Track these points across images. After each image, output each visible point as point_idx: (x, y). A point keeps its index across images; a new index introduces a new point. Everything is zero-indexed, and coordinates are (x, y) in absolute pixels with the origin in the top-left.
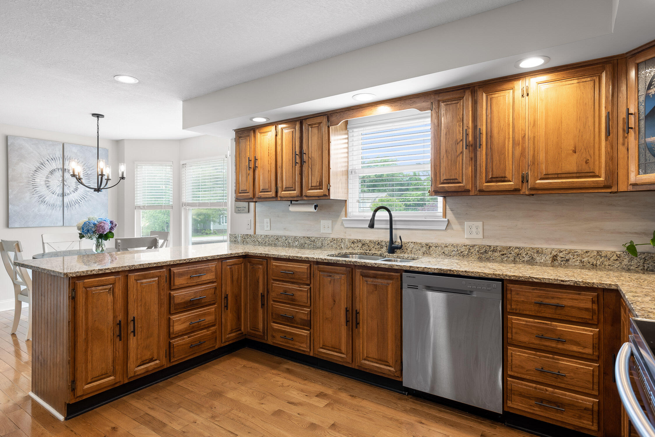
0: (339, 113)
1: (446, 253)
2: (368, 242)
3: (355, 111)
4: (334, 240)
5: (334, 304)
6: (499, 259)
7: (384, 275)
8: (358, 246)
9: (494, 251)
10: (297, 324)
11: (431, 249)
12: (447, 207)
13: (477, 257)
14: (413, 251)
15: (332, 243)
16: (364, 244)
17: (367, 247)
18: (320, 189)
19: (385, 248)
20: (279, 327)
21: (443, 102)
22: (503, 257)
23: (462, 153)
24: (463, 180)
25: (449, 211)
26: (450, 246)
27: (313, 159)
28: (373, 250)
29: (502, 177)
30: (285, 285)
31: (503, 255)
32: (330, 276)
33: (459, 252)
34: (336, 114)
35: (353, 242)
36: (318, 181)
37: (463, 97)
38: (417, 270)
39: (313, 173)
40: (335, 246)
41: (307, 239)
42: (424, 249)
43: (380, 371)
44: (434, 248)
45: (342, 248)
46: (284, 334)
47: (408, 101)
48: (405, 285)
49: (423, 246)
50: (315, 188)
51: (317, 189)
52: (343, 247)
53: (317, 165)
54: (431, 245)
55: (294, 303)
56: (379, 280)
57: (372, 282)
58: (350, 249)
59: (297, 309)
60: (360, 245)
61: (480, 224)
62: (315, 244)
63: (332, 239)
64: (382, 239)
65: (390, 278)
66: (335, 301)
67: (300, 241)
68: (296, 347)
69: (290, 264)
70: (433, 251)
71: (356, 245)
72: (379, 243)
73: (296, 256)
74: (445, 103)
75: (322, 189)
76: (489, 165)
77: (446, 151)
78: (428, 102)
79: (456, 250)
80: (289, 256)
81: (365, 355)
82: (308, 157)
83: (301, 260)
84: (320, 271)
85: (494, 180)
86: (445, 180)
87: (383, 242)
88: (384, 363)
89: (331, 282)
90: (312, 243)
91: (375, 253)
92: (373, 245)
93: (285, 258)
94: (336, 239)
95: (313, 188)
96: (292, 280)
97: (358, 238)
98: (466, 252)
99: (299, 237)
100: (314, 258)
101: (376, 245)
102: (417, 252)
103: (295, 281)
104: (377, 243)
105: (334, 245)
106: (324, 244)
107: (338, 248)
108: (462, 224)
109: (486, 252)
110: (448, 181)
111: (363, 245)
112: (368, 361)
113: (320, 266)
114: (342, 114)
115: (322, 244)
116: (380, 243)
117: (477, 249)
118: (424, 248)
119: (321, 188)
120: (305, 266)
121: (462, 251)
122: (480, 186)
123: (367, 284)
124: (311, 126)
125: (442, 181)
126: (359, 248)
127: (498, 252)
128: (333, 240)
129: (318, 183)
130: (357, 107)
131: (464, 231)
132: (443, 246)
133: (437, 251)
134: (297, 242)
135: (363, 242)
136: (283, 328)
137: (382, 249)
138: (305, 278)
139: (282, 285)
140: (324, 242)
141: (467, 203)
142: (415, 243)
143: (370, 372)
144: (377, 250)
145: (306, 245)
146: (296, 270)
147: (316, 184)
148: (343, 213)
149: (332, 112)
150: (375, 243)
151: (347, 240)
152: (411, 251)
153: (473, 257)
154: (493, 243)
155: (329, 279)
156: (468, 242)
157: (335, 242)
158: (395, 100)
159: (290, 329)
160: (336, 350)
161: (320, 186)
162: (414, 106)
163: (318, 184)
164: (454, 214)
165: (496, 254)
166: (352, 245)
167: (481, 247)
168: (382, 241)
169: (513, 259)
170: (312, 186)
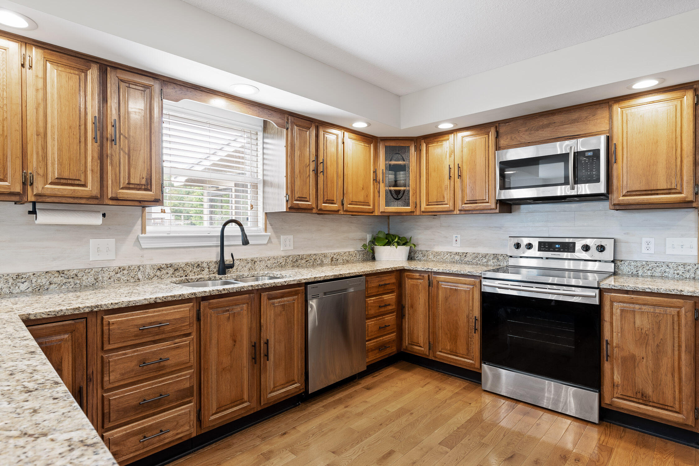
0: (179, 86)
1: (269, 266)
2: (182, 266)
3: (204, 93)
4: (124, 270)
5: (234, 345)
6: (305, 265)
7: (291, 292)
8: (167, 273)
9: (302, 259)
10: (171, 402)
11: (256, 264)
12: (268, 222)
13: (291, 266)
14: (239, 268)
15: (118, 275)
16: (177, 269)
17: (182, 272)
18: (146, 190)
19: (207, 270)
20: (126, 430)
21: (296, 126)
22: (307, 263)
23: (309, 176)
24: (310, 199)
25: (269, 226)
26: (272, 259)
27: (131, 139)
28: (191, 275)
29: (332, 200)
30: (142, 351)
31: (307, 261)
32: (228, 311)
33: (279, 263)
34: (175, 85)
35: (159, 269)
36: (144, 176)
37: (310, 128)
38: (320, 279)
39: (133, 162)
40: (126, 279)
41: (57, 275)
42: (250, 265)
43: (286, 395)
44: (259, 262)
45: (139, 279)
46: (141, 436)
47: (266, 111)
48: (309, 296)
49: (249, 262)
50: (136, 186)
51: (139, 189)
52: (140, 277)
53: (142, 151)
54: (256, 260)
55: (161, 372)
56: (285, 299)
57: (279, 302)
58: (153, 279)
59: (169, 379)
60: (171, 271)
61: (291, 237)
62: (78, 282)
63: (120, 268)
64: (202, 260)
65: (296, 293)
66: (235, 341)
67: (34, 281)
68: (167, 441)
69: (154, 312)
70: (258, 266)
71: (164, 272)
72: (199, 265)
74: (298, 127)
75: (150, 190)
76: (325, 191)
77: (300, 172)
78: (283, 120)
79: (276, 262)
81: (272, 386)
82: (120, 134)
83: (182, 300)
84: (210, 308)
85: (328, 202)
86: (299, 197)
87: (204, 263)
88: (291, 383)
89: (229, 318)
90: (71, 280)
91: (201, 278)
92: (191, 269)
94: (127, 268)
95: (131, 186)
96: (157, 338)
97: (169, 262)
98: (284, 263)
99: (31, 274)
101: (195, 268)
102: (243, 269)
103: (164, 336)
104: (196, 265)
105: (123, 277)
106: (101, 278)
107: (132, 280)
108: (278, 238)
109: (297, 261)
110: (301, 199)
111: (175, 270)
112: (274, 392)
113: (211, 301)
114: (184, 88)
115: (95, 279)
116: (200, 265)
117: (291, 259)
118: (250, 264)
119: (149, 188)
120: (185, 309)
121: (281, 262)
122: (320, 206)
123: (275, 307)
124: (127, 85)
125: (296, 198)
126: (169, 275)
127: (304, 259)
128: (122, 269)
129: (144, 180)
130: (208, 91)
131: (280, 244)
132: (266, 260)
133: (261, 266)
134: (26, 284)
135: (176, 267)
136: (139, 425)
137: (203, 272)
138: (187, 325)
139: (134, 352)
140: (100, 276)
141: (282, 219)
142: (240, 259)
143: (275, 403)
144: (196, 274)
145: (52, 286)
146: (167, 319)
147: (140, 181)
148: (138, 226)
149: (167, 80)
150: (193, 265)
151: (148, 267)
152: (237, 269)
153: (288, 266)
154: (301, 253)
155: (227, 314)
156: (283, 254)
157: (125, 272)
158: (254, 104)
159: (154, 419)
160: (236, 403)
161: (148, 185)
162: (272, 119)
163: (144, 182)
164: (273, 228)
165: (303, 261)
166: (158, 273)
167: (294, 256)
168: (202, 263)
169: (312, 263)
170: (129, 184)
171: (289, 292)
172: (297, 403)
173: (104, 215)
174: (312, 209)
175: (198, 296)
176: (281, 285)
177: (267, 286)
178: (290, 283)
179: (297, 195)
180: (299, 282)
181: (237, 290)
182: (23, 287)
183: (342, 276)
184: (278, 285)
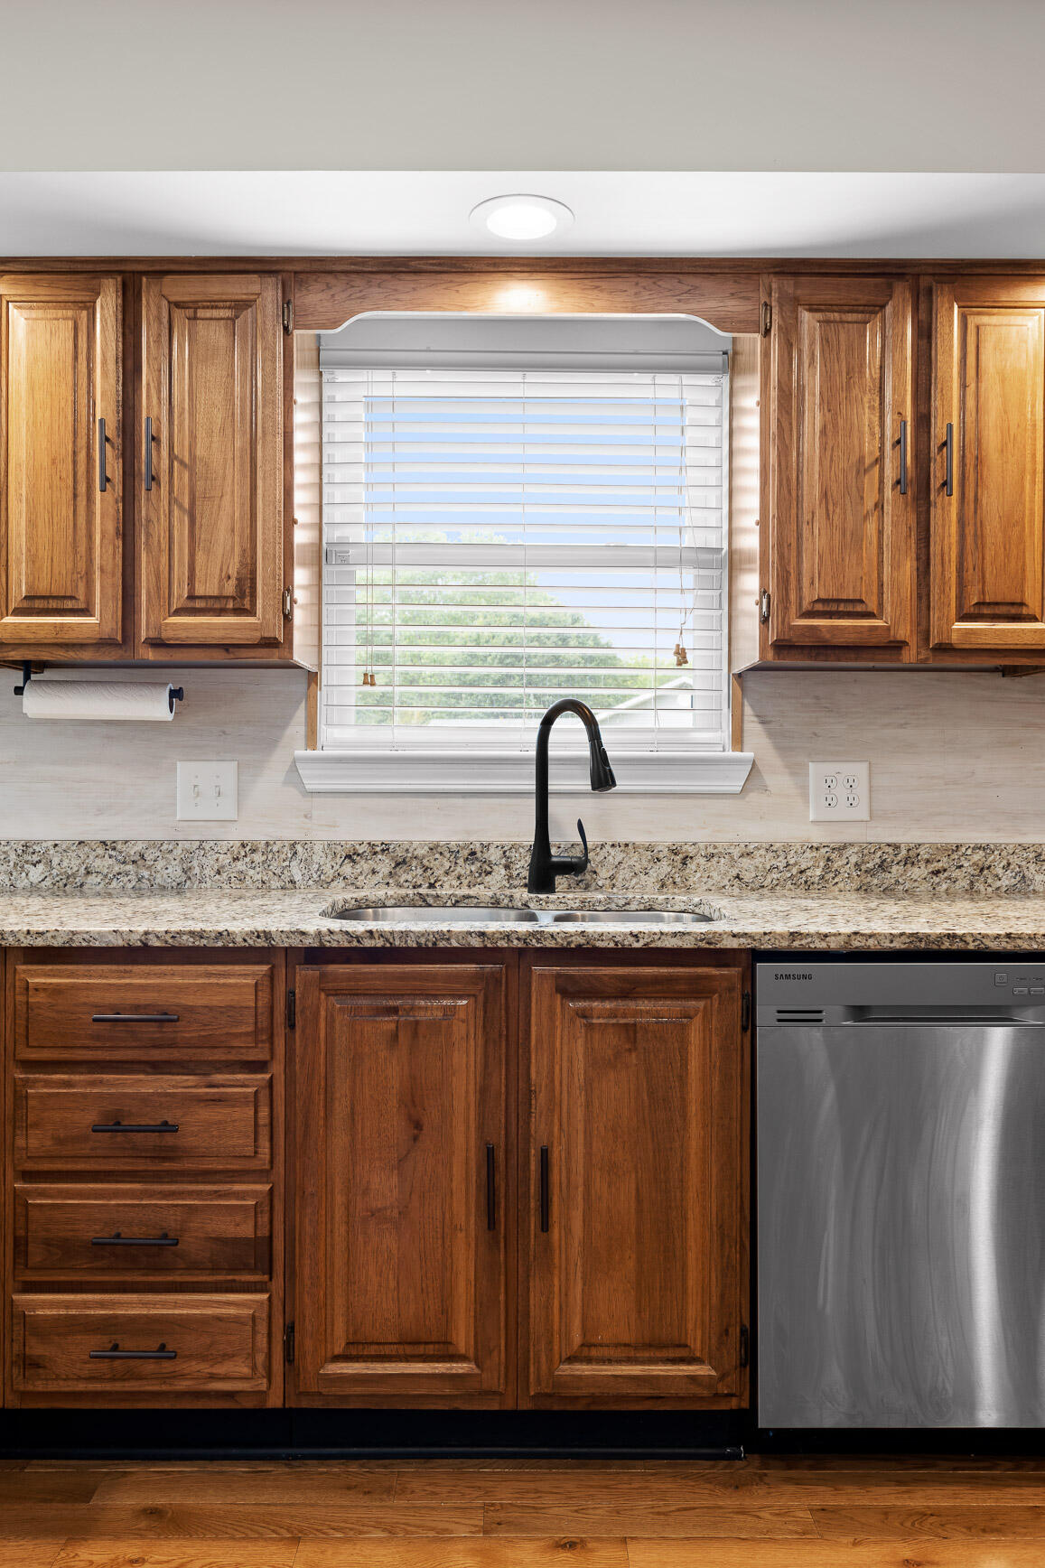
0: (343, 277)
1: (747, 877)
2: (420, 852)
3: (424, 279)
4: (254, 851)
5: (415, 1138)
6: (926, 886)
7: (670, 980)
8: (374, 872)
9: (909, 861)
10: (194, 1267)
11: (692, 866)
12: (748, 710)
13: (854, 886)
14: (620, 877)
15: (240, 865)
16: (404, 862)
17: (420, 871)
18: (239, 611)
19: (503, 872)
20: (67, 1305)
21: (810, 310)
22: (936, 880)
23: (879, 506)
24: (881, 605)
25: (752, 726)
26: (762, 852)
27: (199, 467)
28: (446, 886)
29: (1013, 604)
30: (112, 1085)
31: (936, 873)
32: (394, 1010)
33: (794, 871)
34: (330, 279)
35: (348, 857)
36: (233, 572)
37: (883, 307)
38: (821, 945)
39: (202, 535)
40: (259, 877)
41: (100, 851)
42: (664, 868)
43: (647, 1391)
44: (702, 861)
45: (292, 882)
46: (105, 1338)
47: (666, 283)
48: (765, 1014)
49: (661, 856)
50: (210, 604)
51: (221, 612)
52: (298, 877)
53: (227, 498)
54: (691, 851)
55: (167, 1166)
56: (644, 1005)
57: (613, 1014)
58: (333, 884)
59: (191, 1194)
60: (385, 866)
61: (859, 770)
62: (146, 874)
63: (243, 846)
64: (485, 839)
65: (697, 989)
66: (418, 1125)
67: (56, 861)
68: (183, 1385)
69: (148, 975)
70: (698, 875)
71: (364, 866)
72: (473, 853)
73: (192, 933)
74: (819, 316)
75: (252, 613)
76: (970, 562)
77: (825, 495)
78: (748, 299)
79: (781, 865)
80: (146, 933)
81: (577, 1338)
82: (172, 457)
84: (336, 993)
85: (986, 611)
86: (819, 600)
87: (492, 849)
88: (672, 1353)
89: (395, 1037)
90: (129, 867)
91: (469, 897)
92: (447, 865)
93: (120, 943)
94: (262, 846)
95: (199, 604)
96: (156, 1055)
97: (378, 837)
98: (818, 872)
99: (50, 844)
100: (303, 933)
101: (461, 861)
102: (635, 880)
103: (175, 1054)
104: (466, 852)
105: (251, 872)
106: (197, 870)
107: (275, 883)
108: (797, 771)
109: (883, 866)
110: (830, 607)
111: (398, 864)
112: (589, 1360)
113: (332, 968)
114: (358, 281)
115: (185, 871)
116: (479, 855)
117: (853, 859)
118: (664, 863)
119: (247, 606)
120: (244, 977)
121: (803, 867)
122: (940, 633)
123: (590, 1027)
124: (190, 312)
125: (806, 605)
126: (378, 878)
127: (922, 864)
128: (248, 848)
129: (233, 582)
130: (440, 264)
131: (805, 795)
132: (736, 852)
133: (714, 874)
134: (41, 867)
135: (400, 853)
136: (102, 1305)
137: (488, 878)
138: (247, 1034)
139: (92, 1084)
140: (195, 863)
141: (817, 698)
142: (627, 845)
143: (593, 1408)
144: (465, 882)
145: (92, 879)
146: (183, 1002)
147: (221, 587)
148: (297, 728)
149: (306, 267)
150: (455, 853)
151: (318, 848)
152: (612, 878)
153: (841, 885)
154: (906, 835)
155: (387, 1024)
156: (818, 836)
157: (258, 858)
158: (614, 268)
159: (145, 1304)
160: (421, 1349)
161: (242, 596)
162: (694, 306)
163: (230, 588)
164: (770, 734)
165: (918, 872)
166: (347, 869)
167: (866, 850)
168: (486, 847)
169: (965, 883)
170: (191, 597)
171: (656, 980)
172: (729, 1446)
173: (176, 694)
174: (897, 646)
175: (279, 942)
176: (612, 945)
177: (550, 944)
178: (659, 944)
179: (809, 595)
180: (703, 945)
181: (423, 941)
182: (36, 874)
183: (958, 945)
184: (600, 944)
